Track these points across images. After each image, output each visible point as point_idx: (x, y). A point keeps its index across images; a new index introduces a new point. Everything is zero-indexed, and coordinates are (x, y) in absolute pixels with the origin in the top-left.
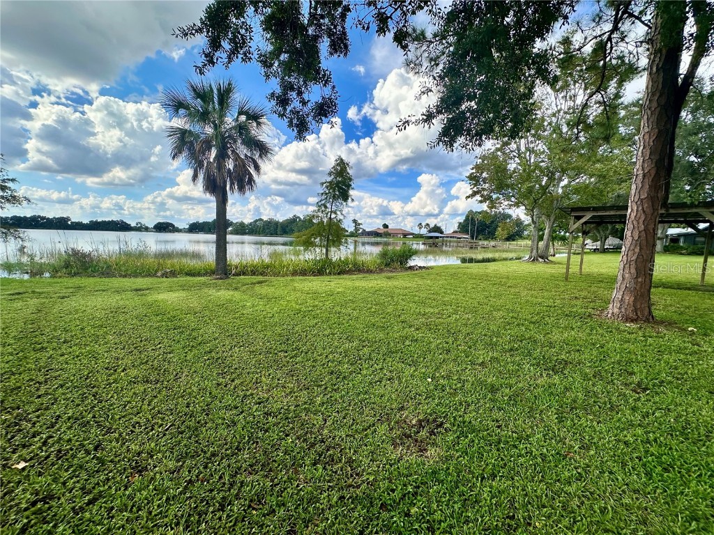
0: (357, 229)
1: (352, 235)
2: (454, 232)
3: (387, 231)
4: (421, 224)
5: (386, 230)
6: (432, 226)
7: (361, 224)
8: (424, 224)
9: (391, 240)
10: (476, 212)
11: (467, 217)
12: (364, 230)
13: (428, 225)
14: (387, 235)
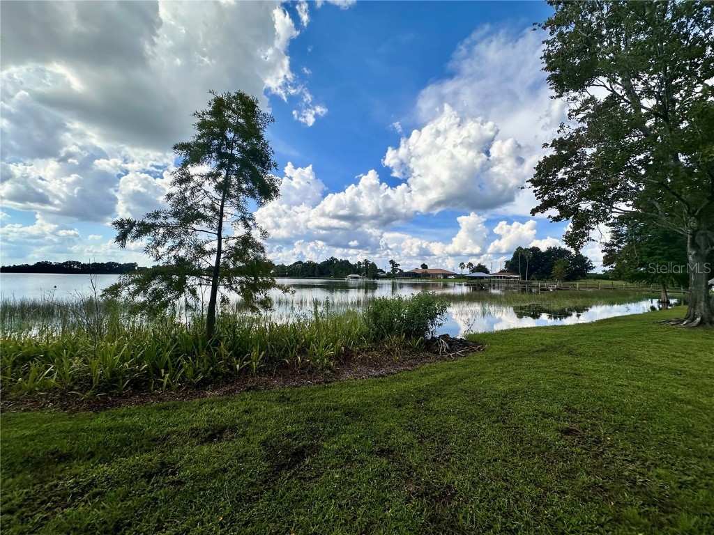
0: (394, 270)
1: (389, 276)
2: (502, 272)
3: (426, 272)
4: (462, 264)
5: (424, 270)
6: (475, 265)
7: (399, 265)
8: (466, 264)
9: (430, 281)
10: (526, 249)
11: (516, 255)
12: (401, 271)
13: (470, 264)
14: (426, 275)
